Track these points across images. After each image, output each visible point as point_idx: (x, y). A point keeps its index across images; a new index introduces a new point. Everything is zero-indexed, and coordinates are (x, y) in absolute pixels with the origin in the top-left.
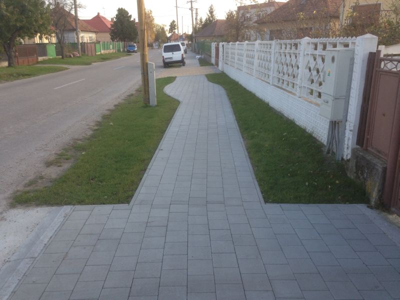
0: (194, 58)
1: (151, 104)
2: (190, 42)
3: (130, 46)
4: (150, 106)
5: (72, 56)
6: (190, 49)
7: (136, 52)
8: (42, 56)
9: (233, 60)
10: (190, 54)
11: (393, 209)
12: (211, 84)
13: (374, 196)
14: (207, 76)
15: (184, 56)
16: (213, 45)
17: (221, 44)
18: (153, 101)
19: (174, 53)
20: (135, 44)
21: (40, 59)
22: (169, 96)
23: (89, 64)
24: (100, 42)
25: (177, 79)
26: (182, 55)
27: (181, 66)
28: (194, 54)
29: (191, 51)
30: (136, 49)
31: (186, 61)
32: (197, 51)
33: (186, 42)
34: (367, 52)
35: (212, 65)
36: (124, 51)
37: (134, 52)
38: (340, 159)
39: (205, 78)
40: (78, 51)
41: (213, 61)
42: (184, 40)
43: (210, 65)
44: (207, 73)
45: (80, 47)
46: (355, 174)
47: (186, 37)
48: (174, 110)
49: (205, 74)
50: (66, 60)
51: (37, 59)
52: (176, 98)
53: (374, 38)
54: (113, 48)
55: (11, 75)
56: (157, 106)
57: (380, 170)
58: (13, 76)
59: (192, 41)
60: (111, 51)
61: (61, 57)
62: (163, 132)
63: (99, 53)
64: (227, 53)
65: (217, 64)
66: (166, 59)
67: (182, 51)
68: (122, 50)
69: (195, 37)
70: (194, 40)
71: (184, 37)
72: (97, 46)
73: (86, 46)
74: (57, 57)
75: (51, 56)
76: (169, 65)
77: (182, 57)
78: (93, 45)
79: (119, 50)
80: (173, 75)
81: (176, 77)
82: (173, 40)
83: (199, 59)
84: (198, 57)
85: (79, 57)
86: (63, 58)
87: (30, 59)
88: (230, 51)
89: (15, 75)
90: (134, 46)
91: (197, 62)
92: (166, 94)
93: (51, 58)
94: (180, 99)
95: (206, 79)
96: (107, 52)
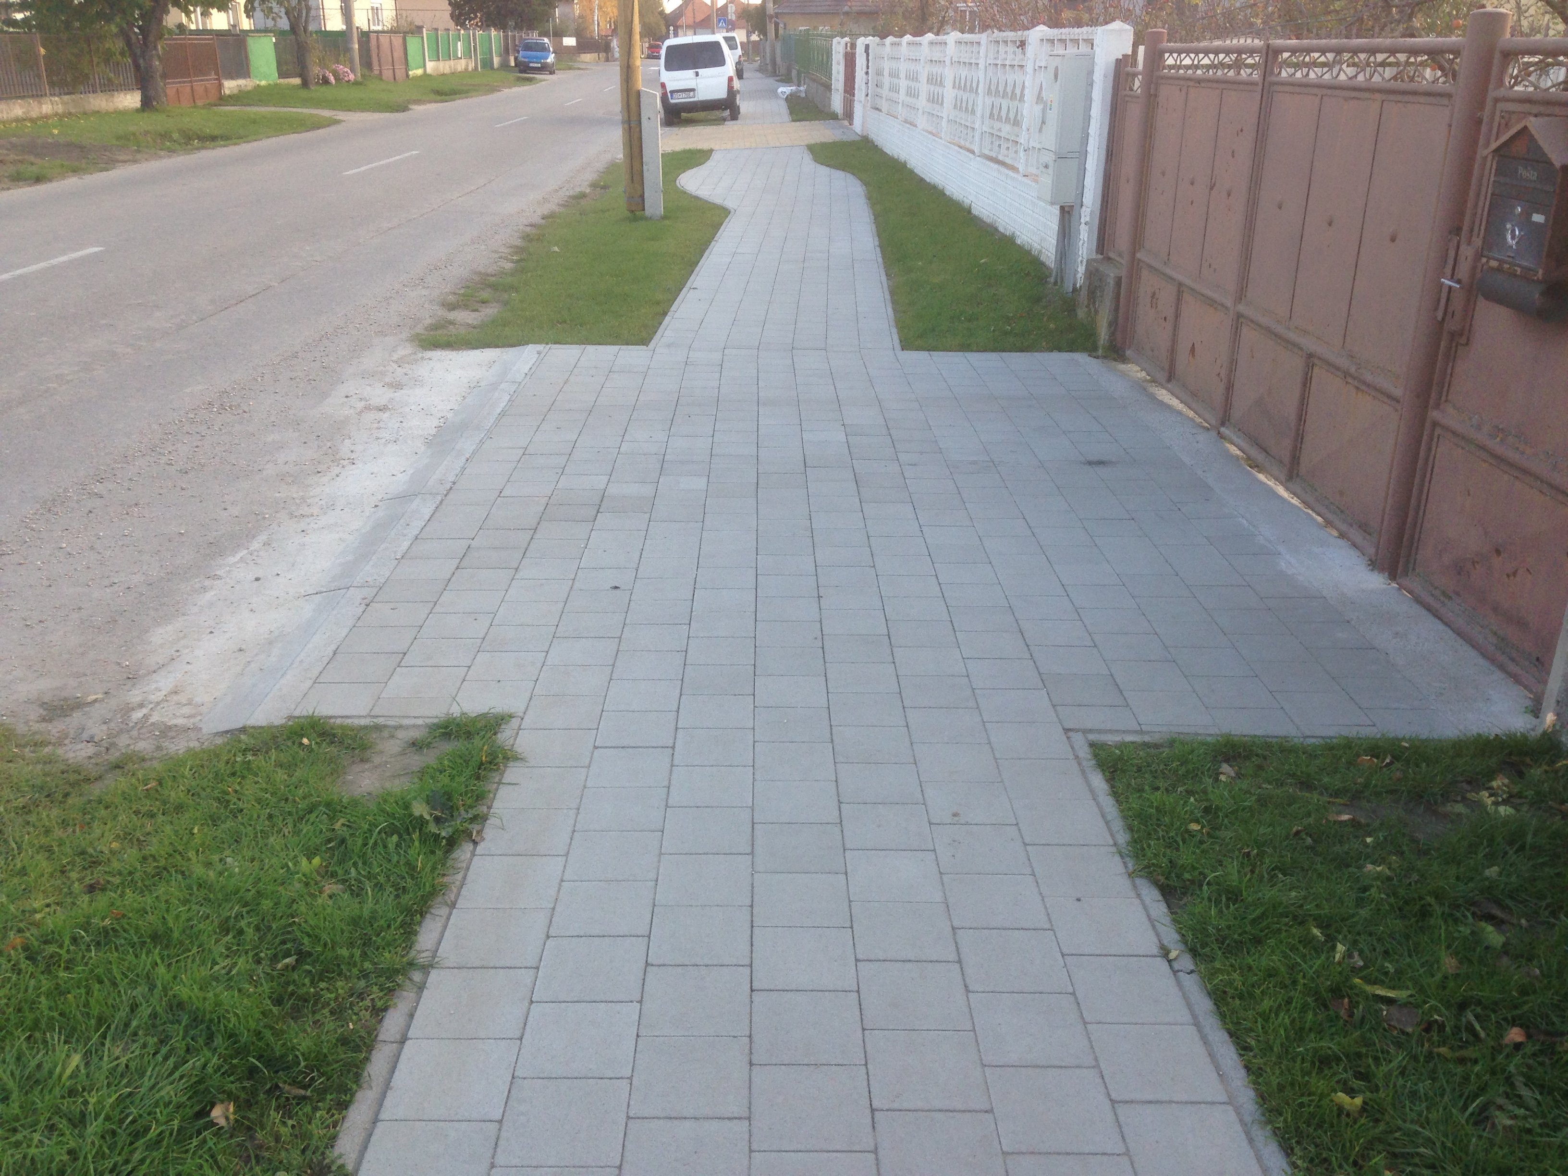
0: (774, 93)
1: (648, 211)
2: (755, 37)
3: (528, 47)
4: (646, 219)
5: (332, 79)
6: (756, 65)
7: (552, 73)
8: (232, 78)
9: (894, 95)
10: (754, 80)
11: (1128, 353)
12: (824, 170)
13: (1103, 333)
14: (811, 148)
15: (737, 84)
16: (839, 46)
17: (861, 42)
18: (655, 204)
19: (700, 71)
20: (546, 40)
21: (230, 86)
22: (697, 198)
23: (402, 108)
24: (419, 29)
25: (715, 156)
26: (730, 79)
27: (724, 120)
28: (770, 82)
29: (761, 70)
30: (551, 59)
31: (744, 106)
32: (783, 70)
33: (740, 36)
34: (1112, 59)
35: (834, 117)
36: (504, 65)
37: (545, 69)
38: (1071, 290)
39: (806, 152)
40: (351, 61)
41: (837, 103)
42: (732, 26)
43: (824, 119)
44: (813, 142)
45: (357, 46)
46: (1086, 309)
47: (739, 17)
48: (716, 227)
49: (806, 142)
50: (317, 91)
51: (220, 86)
52: (718, 201)
53: (1126, 30)
54: (468, 54)
55: (165, 136)
56: (664, 218)
57: (1112, 282)
58: (171, 139)
59: (763, 31)
60: (461, 65)
61: (297, 81)
62: (691, 265)
63: (420, 72)
64: (879, 73)
65: (849, 115)
66: (672, 92)
67: (729, 69)
68: (496, 61)
69: (777, 15)
70: (771, 28)
71: (732, 17)
72: (413, 43)
73: (373, 43)
74: (282, 81)
75: (265, 78)
76: (684, 115)
77: (730, 88)
78: (397, 40)
79: (487, 64)
80: (705, 146)
81: (711, 151)
82: (688, 27)
83: (787, 99)
84: (785, 90)
85: (356, 83)
86: (305, 84)
87: (199, 87)
88: (887, 66)
89: (176, 136)
90: (543, 48)
91: (782, 108)
92: (685, 193)
93: (263, 83)
94: (729, 204)
95: (808, 158)
96: (445, 67)
